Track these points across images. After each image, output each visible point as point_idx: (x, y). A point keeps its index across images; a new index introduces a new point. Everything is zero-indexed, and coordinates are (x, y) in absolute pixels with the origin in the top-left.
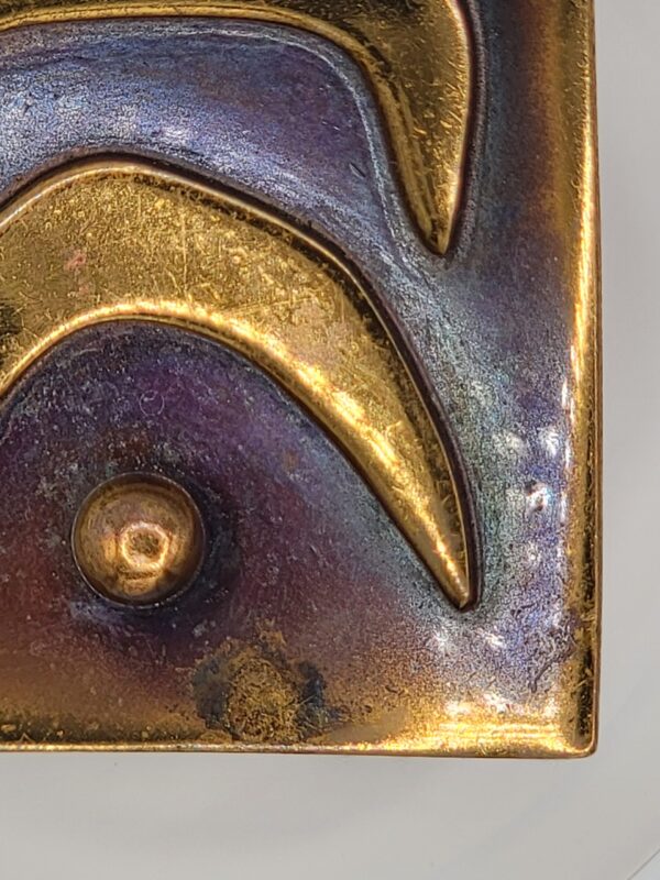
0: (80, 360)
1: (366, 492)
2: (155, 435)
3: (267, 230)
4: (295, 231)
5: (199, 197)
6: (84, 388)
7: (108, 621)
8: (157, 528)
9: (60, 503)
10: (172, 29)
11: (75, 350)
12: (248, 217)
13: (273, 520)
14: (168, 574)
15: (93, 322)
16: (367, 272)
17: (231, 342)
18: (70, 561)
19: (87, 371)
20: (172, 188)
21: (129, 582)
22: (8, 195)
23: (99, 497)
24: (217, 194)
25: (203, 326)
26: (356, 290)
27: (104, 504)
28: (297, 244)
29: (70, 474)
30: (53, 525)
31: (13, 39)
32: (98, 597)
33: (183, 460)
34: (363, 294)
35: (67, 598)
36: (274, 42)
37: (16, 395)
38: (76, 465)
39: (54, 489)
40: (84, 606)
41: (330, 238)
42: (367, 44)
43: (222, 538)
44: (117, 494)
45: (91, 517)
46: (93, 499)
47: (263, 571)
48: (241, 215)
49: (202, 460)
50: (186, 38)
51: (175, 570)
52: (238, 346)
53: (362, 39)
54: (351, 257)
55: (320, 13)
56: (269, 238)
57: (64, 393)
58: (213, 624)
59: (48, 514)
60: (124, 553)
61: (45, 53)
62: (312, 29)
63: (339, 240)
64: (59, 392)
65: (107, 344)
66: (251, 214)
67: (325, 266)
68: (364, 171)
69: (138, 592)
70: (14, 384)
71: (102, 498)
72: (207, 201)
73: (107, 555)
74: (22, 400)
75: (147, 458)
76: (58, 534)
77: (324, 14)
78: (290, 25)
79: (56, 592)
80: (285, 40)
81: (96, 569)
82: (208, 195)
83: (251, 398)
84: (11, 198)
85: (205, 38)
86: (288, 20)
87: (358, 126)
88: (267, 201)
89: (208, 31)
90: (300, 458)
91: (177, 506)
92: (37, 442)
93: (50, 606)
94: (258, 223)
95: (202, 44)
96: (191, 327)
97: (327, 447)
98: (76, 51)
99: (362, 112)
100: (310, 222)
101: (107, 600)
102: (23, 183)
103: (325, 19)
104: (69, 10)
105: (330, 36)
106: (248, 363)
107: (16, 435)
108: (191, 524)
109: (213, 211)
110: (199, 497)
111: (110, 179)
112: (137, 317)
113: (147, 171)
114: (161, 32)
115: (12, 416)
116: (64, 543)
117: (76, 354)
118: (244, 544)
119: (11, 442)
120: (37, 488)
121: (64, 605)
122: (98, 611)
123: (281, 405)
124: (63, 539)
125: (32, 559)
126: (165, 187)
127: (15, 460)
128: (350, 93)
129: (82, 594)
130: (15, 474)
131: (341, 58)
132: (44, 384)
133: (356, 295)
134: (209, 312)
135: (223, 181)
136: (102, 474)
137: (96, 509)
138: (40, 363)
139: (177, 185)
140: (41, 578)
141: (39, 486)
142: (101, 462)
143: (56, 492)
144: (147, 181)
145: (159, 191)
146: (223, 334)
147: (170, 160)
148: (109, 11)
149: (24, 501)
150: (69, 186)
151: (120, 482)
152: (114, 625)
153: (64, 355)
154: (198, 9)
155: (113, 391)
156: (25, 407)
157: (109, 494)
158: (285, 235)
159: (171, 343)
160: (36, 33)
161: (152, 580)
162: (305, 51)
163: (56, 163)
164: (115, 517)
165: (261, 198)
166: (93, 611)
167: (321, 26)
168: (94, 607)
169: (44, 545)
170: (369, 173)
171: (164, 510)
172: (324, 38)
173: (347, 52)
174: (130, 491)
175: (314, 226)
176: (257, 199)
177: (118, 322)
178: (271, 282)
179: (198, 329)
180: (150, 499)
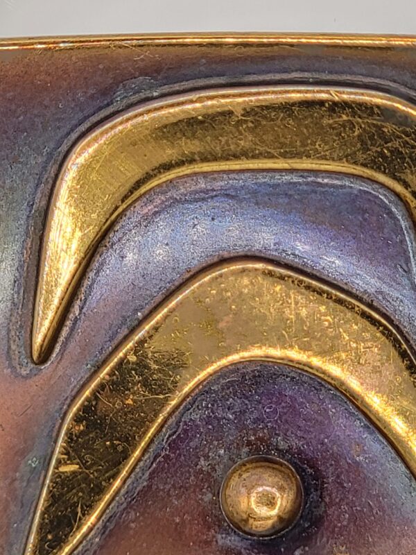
0: (226, 385)
1: (404, 469)
2: (273, 432)
3: (345, 306)
4: (362, 307)
5: (303, 285)
6: (229, 403)
7: (242, 547)
8: (274, 490)
9: (213, 474)
10: (287, 178)
11: (224, 379)
12: (334, 298)
13: (345, 485)
14: (280, 518)
15: (235, 362)
16: (407, 332)
17: (322, 375)
18: (218, 509)
19: (231, 392)
20: (286, 278)
21: (256, 523)
22: (182, 281)
23: (237, 470)
24: (314, 283)
25: (304, 365)
26: (400, 344)
27: (240, 475)
28: (364, 315)
29: (219, 456)
30: (208, 487)
31: (186, 182)
32: (235, 532)
33: (290, 448)
34: (404, 346)
35: (216, 532)
36: (351, 187)
37: (185, 407)
38: (223, 451)
39: (209, 465)
40: (226, 537)
41: (384, 311)
42: (409, 189)
43: (314, 496)
44: (248, 469)
45: (232, 483)
46: (234, 472)
47: (339, 516)
48: (329, 296)
49: (302, 448)
50: (295, 183)
51: (284, 516)
52: (326, 378)
53: (406, 185)
54: (397, 323)
55: (381, 169)
56: (347, 311)
57: (216, 405)
58: (307, 548)
59: (204, 480)
60: (253, 506)
61: (206, 191)
62: (375, 179)
63: (390, 312)
64: (213, 405)
65: (243, 376)
66: (336, 295)
67: (381, 328)
68: (406, 269)
69: (260, 529)
70: (184, 400)
71: (239, 472)
72: (308, 287)
73: (242, 506)
74: (189, 410)
75: (268, 447)
76: (211, 492)
77: (383, 170)
78: (362, 177)
79: (209, 529)
80: (358, 186)
81: (235, 515)
82: (309, 283)
83: (334, 410)
84: (183, 283)
85: (307, 184)
86: (361, 173)
87: (403, 241)
88: (345, 287)
89: (309, 179)
90: (363, 447)
91: (287, 477)
92: (198, 436)
93: (205, 537)
94: (340, 301)
95: (305, 188)
96: (297, 366)
97: (380, 441)
98: (226, 190)
99: (405, 232)
100: (372, 301)
101: (241, 533)
102: (191, 273)
103: (384, 172)
104: (222, 164)
105: (386, 184)
106: (332, 388)
107: (186, 431)
108: (295, 488)
109: (312, 293)
110: (300, 471)
111: (246, 272)
112: (263, 359)
113: (270, 268)
114: (279, 179)
115: (183, 420)
116: (214, 498)
117: (224, 381)
118: (327, 500)
119: (182, 436)
120: (198, 464)
121: (214, 537)
122: (235, 540)
123: (352, 414)
124: (214, 496)
125: (194, 508)
126: (282, 278)
127: (184, 446)
128: (398, 220)
129: (225, 530)
130: (184, 455)
131: (393, 198)
132: (203, 400)
133: (400, 347)
134: (309, 357)
135: (318, 274)
136: (239, 456)
137: (235, 479)
138: (201, 387)
139: (290, 277)
140: (200, 519)
141: (199, 463)
142: (238, 449)
143: (209, 467)
144: (270, 274)
145: (278, 280)
146: (317, 371)
147: (285, 261)
148: (247, 165)
149: (189, 472)
150: (221, 276)
151: (251, 462)
152: (245, 549)
153: (216, 382)
154: (305, 165)
155: (246, 404)
156: (191, 413)
157: (244, 469)
158: (357, 309)
159: (284, 375)
160: (200, 179)
161: (270, 522)
162: (371, 193)
163: (212, 261)
164: (247, 483)
165: (341, 285)
166: (232, 541)
167: (382, 178)
168: (233, 538)
169: (202, 499)
170: (409, 270)
171: (278, 479)
172: (383, 185)
173: (397, 195)
174: (257, 467)
175: (375, 304)
176: (339, 286)
177: (251, 361)
178: (347, 338)
179: (301, 366)
180: (269, 472)
